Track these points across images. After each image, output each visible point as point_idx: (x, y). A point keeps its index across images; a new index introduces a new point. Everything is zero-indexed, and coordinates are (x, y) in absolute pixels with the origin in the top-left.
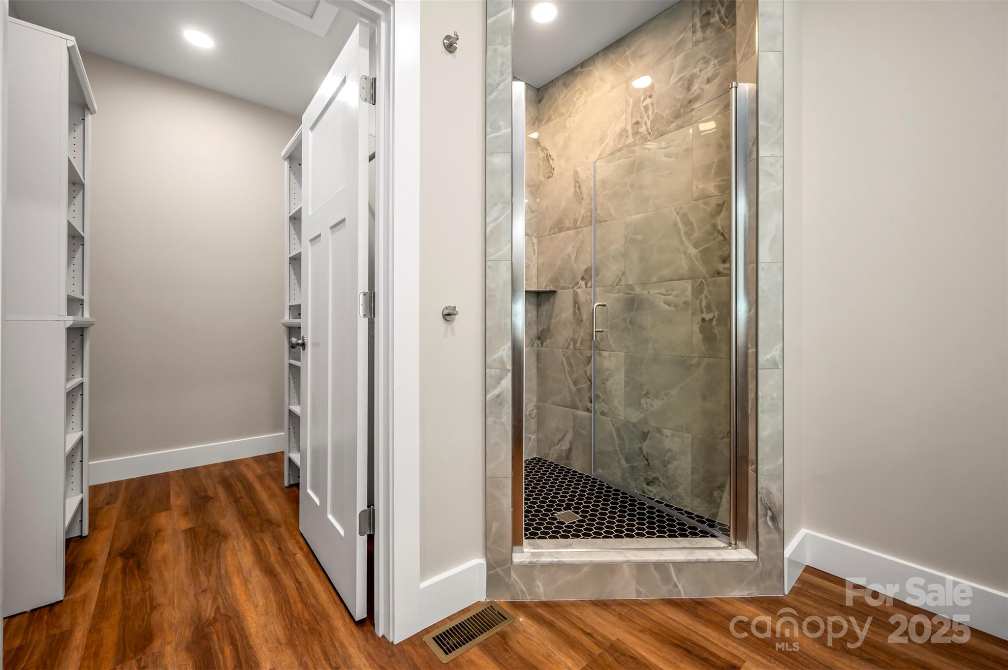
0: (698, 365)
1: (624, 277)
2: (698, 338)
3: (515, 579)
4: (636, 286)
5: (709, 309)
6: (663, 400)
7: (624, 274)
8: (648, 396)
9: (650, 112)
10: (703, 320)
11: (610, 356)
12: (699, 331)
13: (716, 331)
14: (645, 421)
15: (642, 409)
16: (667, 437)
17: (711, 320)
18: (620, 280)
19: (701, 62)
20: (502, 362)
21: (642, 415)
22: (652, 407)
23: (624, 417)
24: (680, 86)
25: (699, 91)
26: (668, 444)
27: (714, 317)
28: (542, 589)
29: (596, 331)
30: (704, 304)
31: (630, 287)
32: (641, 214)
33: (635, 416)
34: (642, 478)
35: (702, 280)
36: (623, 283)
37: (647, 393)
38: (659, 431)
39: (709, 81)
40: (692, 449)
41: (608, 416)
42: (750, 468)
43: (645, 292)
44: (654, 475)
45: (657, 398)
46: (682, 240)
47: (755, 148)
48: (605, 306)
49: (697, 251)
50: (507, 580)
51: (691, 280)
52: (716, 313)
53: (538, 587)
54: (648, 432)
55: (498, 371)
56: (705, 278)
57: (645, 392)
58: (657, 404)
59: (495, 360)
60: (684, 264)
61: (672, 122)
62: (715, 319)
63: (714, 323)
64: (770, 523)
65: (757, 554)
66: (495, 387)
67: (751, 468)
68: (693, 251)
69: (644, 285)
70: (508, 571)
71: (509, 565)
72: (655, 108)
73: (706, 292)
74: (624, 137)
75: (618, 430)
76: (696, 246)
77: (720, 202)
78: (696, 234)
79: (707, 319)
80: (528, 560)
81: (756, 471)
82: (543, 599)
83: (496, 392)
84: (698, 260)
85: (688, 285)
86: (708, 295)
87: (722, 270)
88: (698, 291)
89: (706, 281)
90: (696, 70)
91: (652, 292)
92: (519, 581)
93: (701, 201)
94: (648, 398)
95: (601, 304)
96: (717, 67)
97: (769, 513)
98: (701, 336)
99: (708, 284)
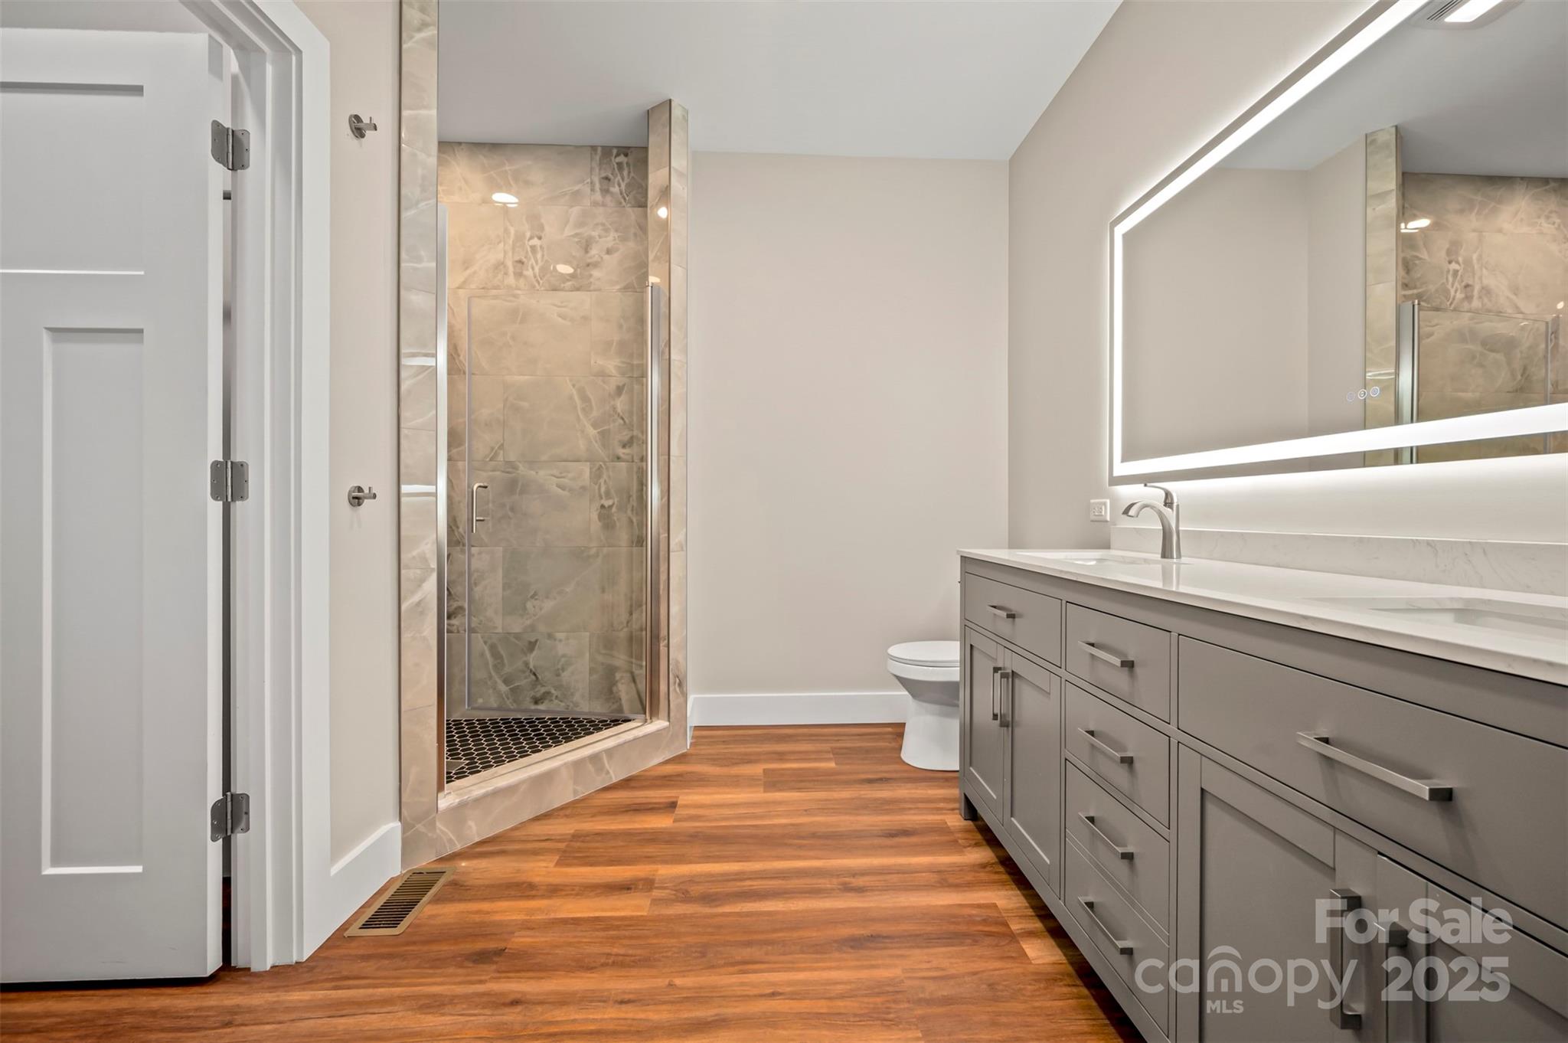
0: (597, 555)
1: (502, 452)
2: (596, 525)
3: (441, 830)
4: (518, 463)
5: (608, 495)
6: (555, 599)
7: (502, 447)
8: (536, 597)
9: (539, 256)
10: (603, 506)
11: (480, 553)
12: (597, 520)
13: (615, 518)
14: (532, 628)
15: (528, 614)
16: (560, 641)
17: (610, 507)
18: (496, 454)
19: (600, 227)
20: (424, 559)
21: (528, 622)
22: (541, 609)
23: (503, 629)
24: (577, 243)
25: (596, 258)
26: (561, 649)
27: (613, 504)
28: (474, 828)
29: (477, 520)
30: (603, 490)
31: (511, 466)
32: (526, 377)
33: (517, 626)
34: (528, 699)
35: (601, 463)
36: (500, 458)
37: (535, 594)
38: (550, 636)
39: (609, 252)
40: (590, 648)
41: (477, 633)
42: (661, 645)
43: (533, 473)
44: (543, 690)
45: (547, 597)
46: (578, 416)
47: (667, 349)
48: (486, 487)
49: (595, 431)
50: (430, 835)
51: (588, 463)
52: (616, 500)
53: (470, 827)
54: (536, 641)
55: (418, 571)
56: (604, 462)
57: (532, 593)
58: (548, 605)
59: (414, 557)
60: (582, 445)
61: (568, 280)
62: (615, 506)
63: (614, 509)
64: (678, 689)
65: (669, 721)
66: (413, 593)
67: (663, 644)
68: (592, 432)
69: (532, 464)
70: (432, 825)
71: (434, 815)
72: (545, 253)
73: (605, 477)
74: (502, 273)
75: (493, 648)
76: (595, 425)
77: (621, 384)
78: (595, 413)
79: (606, 506)
80: (457, 800)
81: (668, 646)
82: (477, 839)
83: (416, 598)
84: (596, 442)
85: (586, 469)
86: (607, 481)
87: (622, 456)
88: (597, 475)
89: (605, 465)
90: (595, 234)
91: (542, 473)
92: (446, 830)
93: (600, 378)
94: (536, 599)
95: (482, 484)
96: (617, 241)
97: (678, 681)
98: (600, 524)
99: (607, 468)
